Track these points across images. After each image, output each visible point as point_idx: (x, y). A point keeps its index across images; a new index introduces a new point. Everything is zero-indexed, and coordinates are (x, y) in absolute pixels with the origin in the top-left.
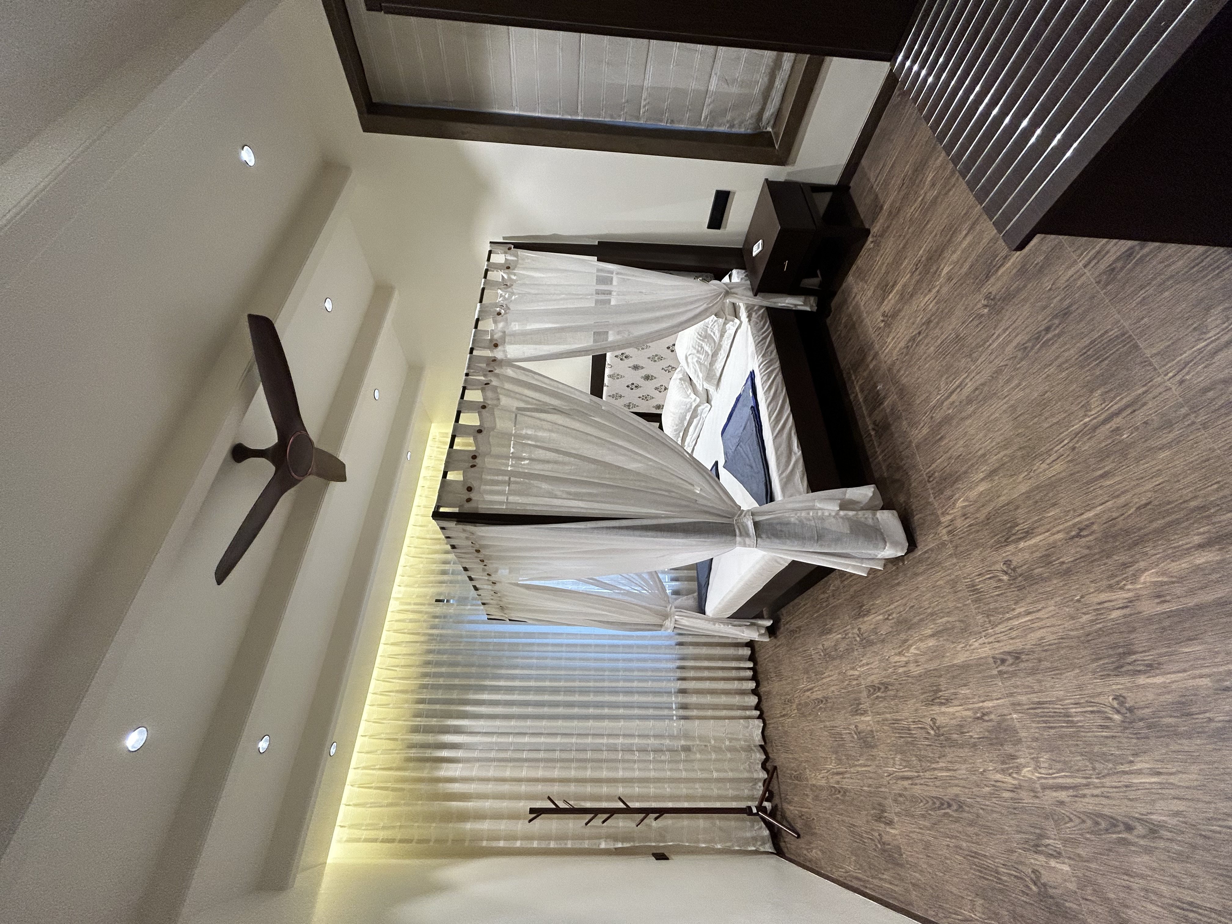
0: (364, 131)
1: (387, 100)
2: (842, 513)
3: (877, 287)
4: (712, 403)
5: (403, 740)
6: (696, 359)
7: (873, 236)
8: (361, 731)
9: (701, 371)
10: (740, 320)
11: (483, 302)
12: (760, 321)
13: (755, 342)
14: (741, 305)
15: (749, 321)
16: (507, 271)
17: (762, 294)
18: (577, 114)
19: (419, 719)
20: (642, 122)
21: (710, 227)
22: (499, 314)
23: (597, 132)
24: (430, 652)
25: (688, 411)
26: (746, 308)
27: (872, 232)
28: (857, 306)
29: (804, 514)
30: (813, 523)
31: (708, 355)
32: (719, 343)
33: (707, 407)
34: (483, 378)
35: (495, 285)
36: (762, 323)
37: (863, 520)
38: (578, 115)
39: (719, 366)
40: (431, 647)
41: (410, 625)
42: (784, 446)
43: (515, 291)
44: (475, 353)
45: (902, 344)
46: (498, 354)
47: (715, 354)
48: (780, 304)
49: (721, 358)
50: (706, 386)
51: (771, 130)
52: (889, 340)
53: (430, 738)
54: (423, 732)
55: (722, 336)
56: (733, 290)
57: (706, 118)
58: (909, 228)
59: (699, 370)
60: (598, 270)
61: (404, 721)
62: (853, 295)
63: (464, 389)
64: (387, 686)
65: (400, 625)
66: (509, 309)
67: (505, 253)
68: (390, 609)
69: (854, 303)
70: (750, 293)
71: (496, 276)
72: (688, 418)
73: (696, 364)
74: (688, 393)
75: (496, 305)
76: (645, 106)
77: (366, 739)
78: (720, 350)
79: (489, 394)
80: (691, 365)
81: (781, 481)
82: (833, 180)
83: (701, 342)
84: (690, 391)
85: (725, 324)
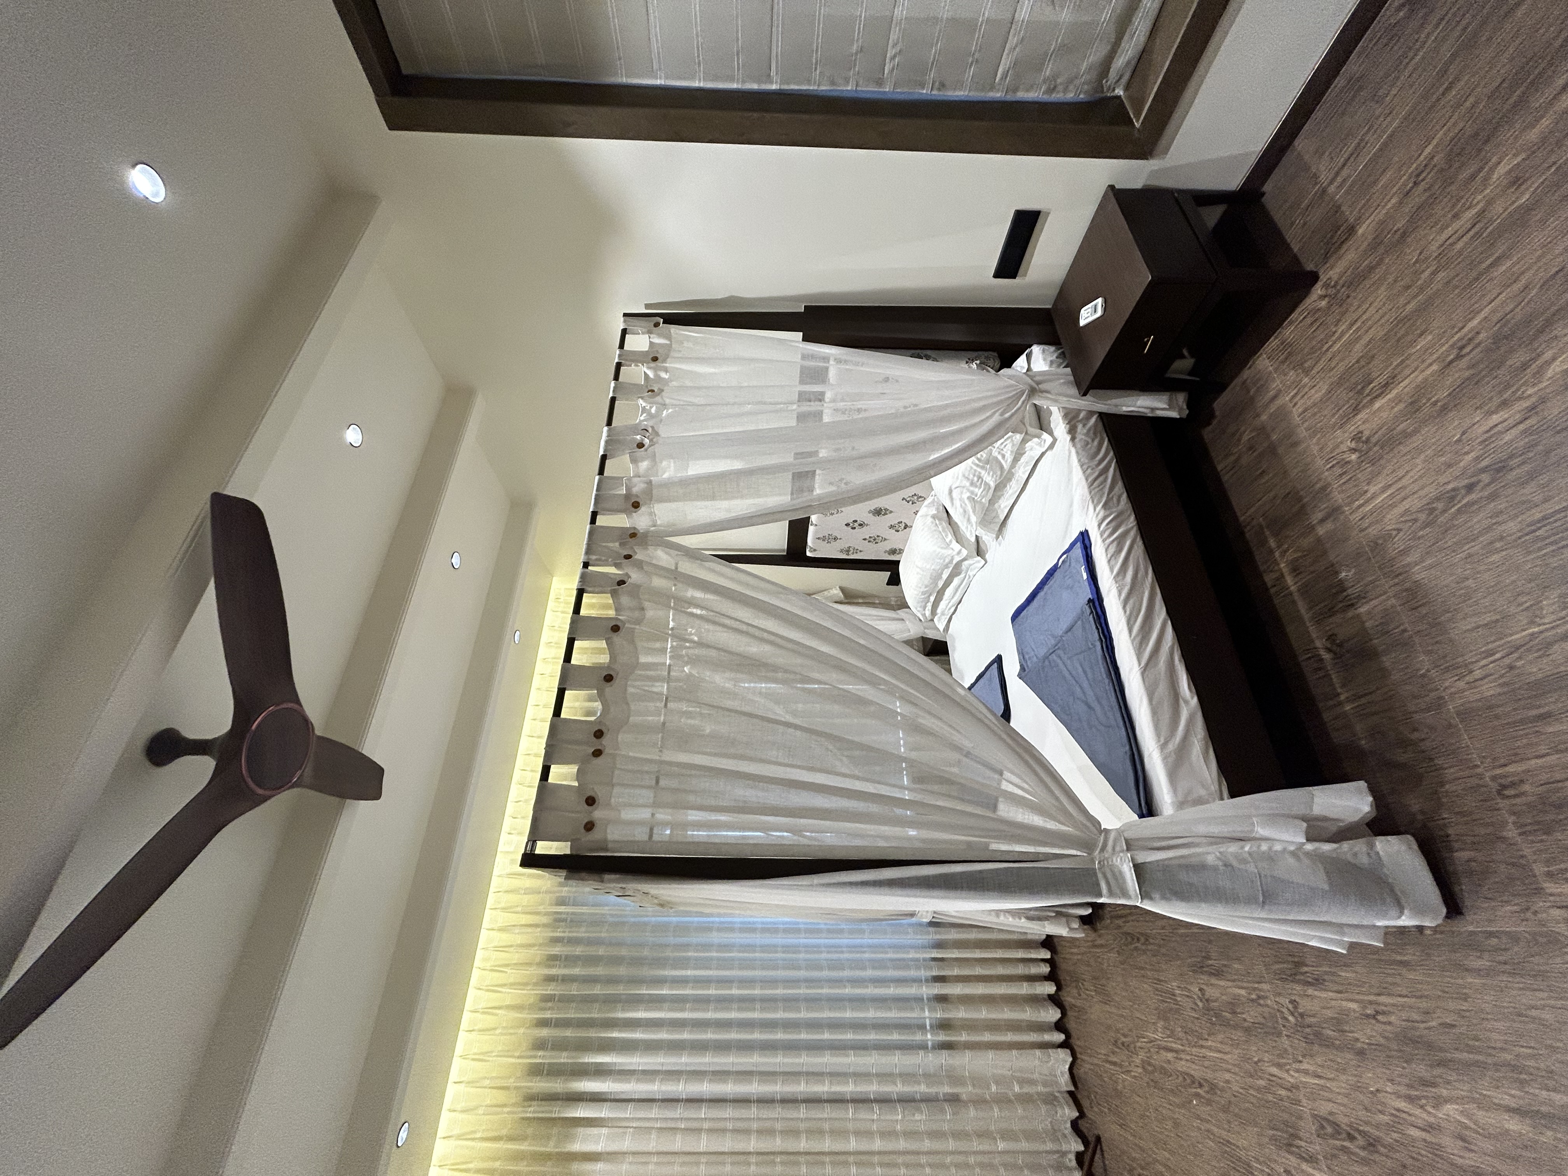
0: (390, 129)
1: (427, 70)
2: (1309, 847)
3: (1340, 383)
4: (987, 556)
5: (516, 1088)
6: (968, 494)
7: (1326, 286)
8: (454, 1075)
9: (974, 512)
10: (1051, 433)
11: (613, 425)
12: (1093, 440)
13: (1087, 480)
14: (1054, 409)
15: (1073, 439)
16: (653, 365)
17: (1095, 391)
18: (769, 79)
19: (540, 1053)
20: (888, 89)
21: (997, 275)
22: (641, 445)
23: (805, 112)
24: (555, 941)
25: (947, 566)
26: (1065, 416)
27: (1323, 278)
28: (1282, 415)
29: (1233, 848)
30: (1251, 868)
31: (989, 488)
32: (1010, 471)
33: (979, 562)
34: (612, 570)
35: (635, 390)
36: (1096, 443)
37: (1349, 857)
38: (771, 83)
39: (1004, 504)
40: (558, 934)
41: (526, 899)
42: (1163, 688)
43: (667, 401)
44: (601, 521)
45: (1414, 503)
46: (641, 521)
47: (1000, 487)
48: (1124, 409)
49: (1011, 492)
50: (981, 532)
51: (1121, 93)
52: (1373, 489)
53: (557, 1086)
54: (548, 1074)
55: (1016, 460)
56: (1043, 386)
57: (1005, 76)
58: (1434, 273)
59: (971, 510)
60: (804, 357)
61: (518, 1057)
62: (1272, 393)
63: (580, 593)
64: (494, 999)
65: (513, 898)
66: (657, 434)
67: (650, 332)
68: (496, 871)
69: (1273, 408)
70: (1074, 391)
71: (635, 373)
72: (945, 576)
73: (967, 502)
74: (948, 540)
75: (635, 429)
76: (893, 58)
77: (461, 1087)
78: (1010, 480)
79: (625, 600)
80: (957, 503)
81: (1165, 759)
82: (1233, 182)
83: (979, 470)
84: (950, 537)
85: (1024, 441)
